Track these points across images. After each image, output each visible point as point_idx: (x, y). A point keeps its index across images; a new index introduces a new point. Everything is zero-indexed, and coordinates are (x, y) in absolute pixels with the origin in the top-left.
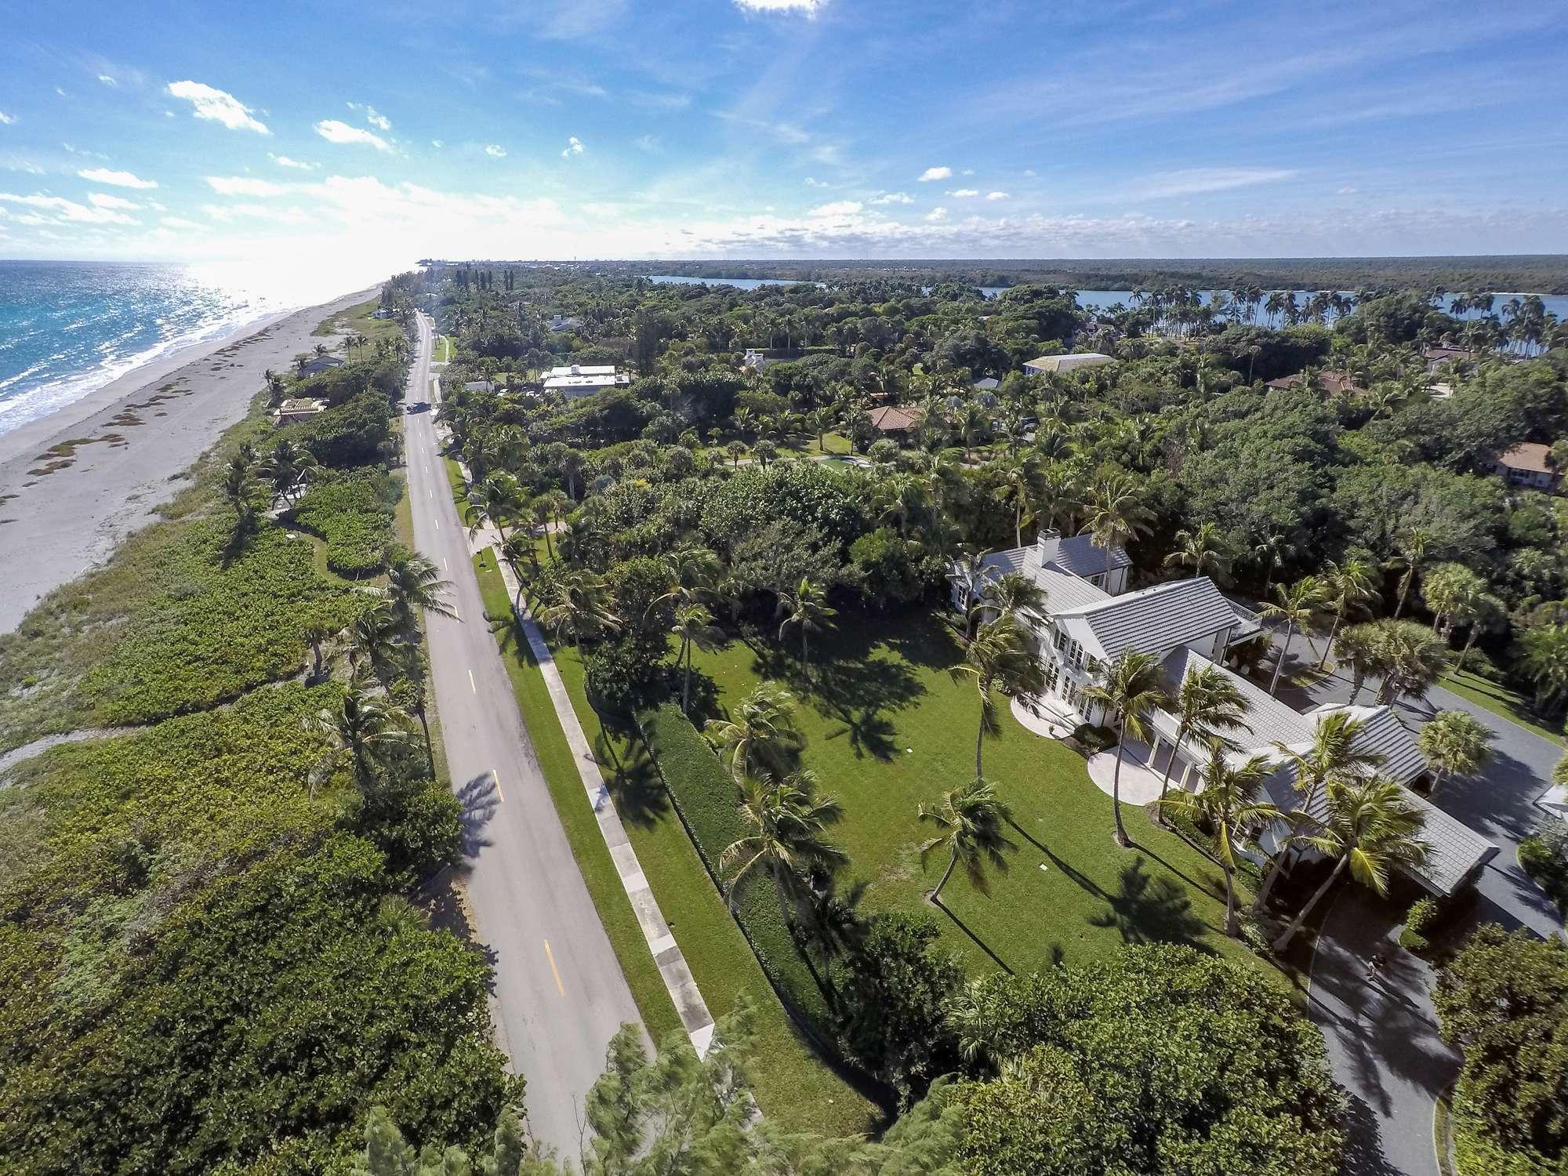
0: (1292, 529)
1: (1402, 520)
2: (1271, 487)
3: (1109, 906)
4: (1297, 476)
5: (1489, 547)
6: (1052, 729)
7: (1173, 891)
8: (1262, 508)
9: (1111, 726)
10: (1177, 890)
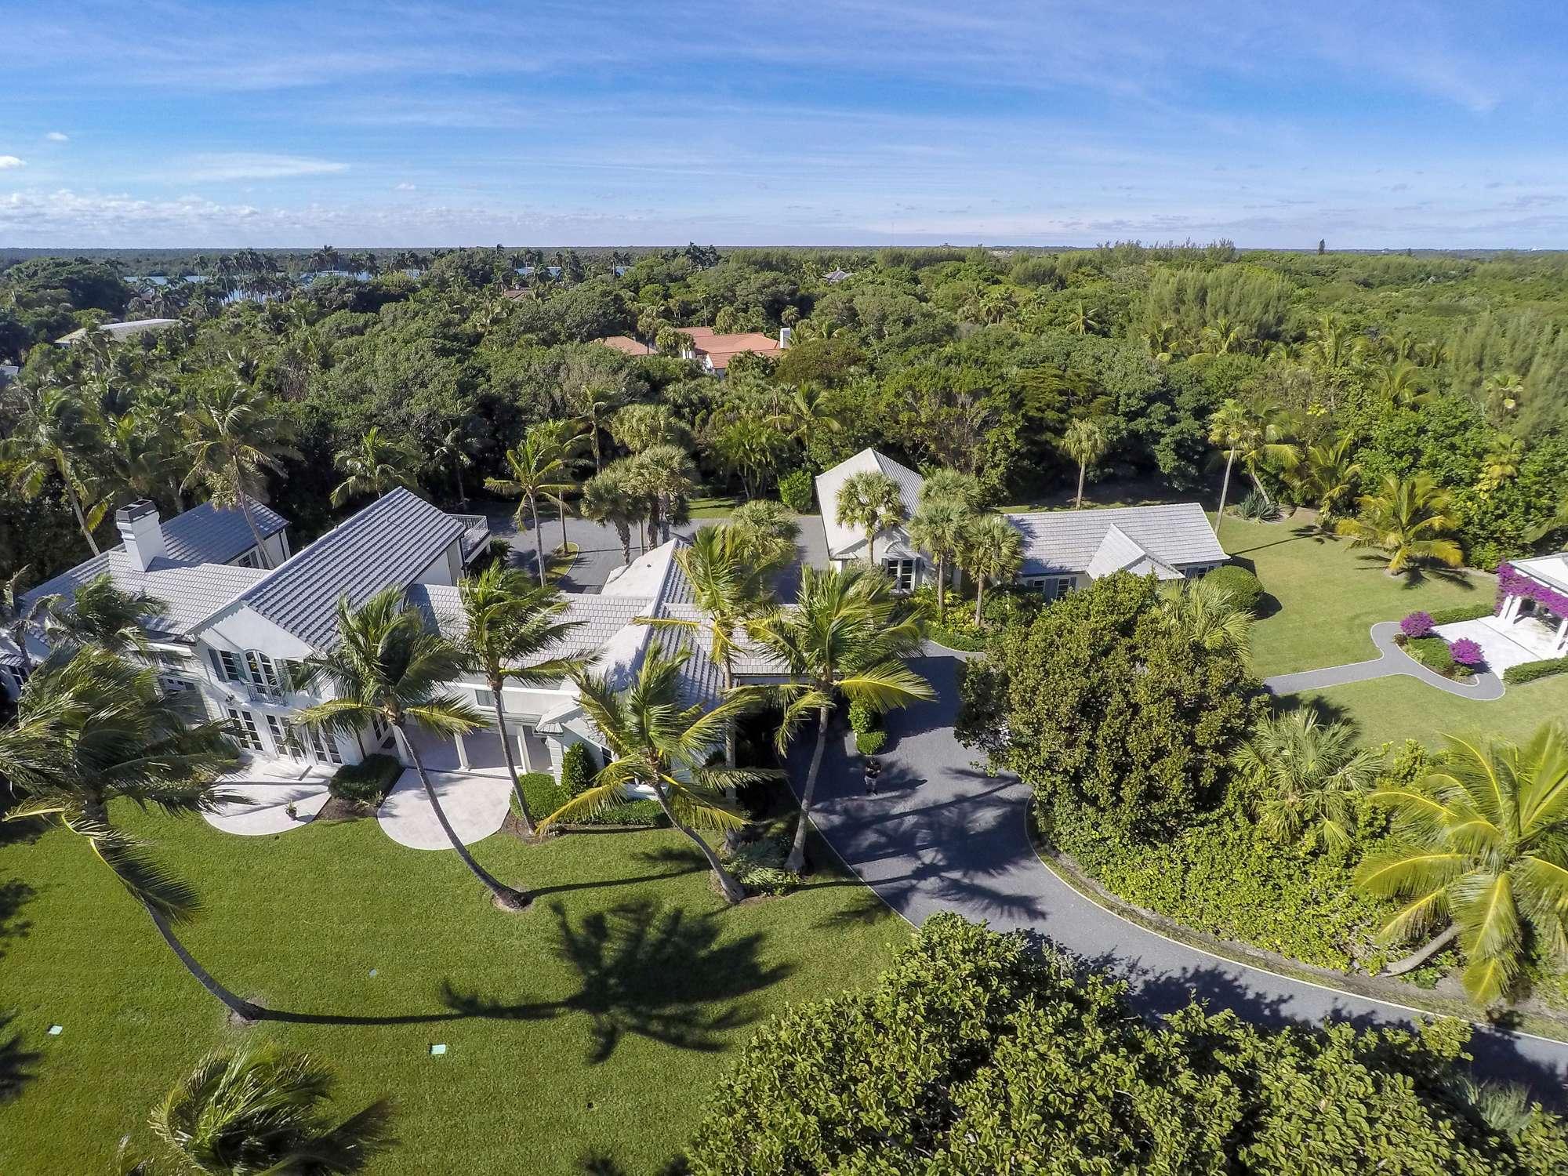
0: (467, 420)
1: (565, 387)
2: (423, 385)
3: (582, 1017)
4: (446, 371)
5: (644, 390)
6: (292, 812)
7: (640, 911)
8: (425, 406)
9: (377, 749)
10: (645, 905)
